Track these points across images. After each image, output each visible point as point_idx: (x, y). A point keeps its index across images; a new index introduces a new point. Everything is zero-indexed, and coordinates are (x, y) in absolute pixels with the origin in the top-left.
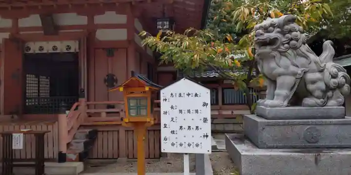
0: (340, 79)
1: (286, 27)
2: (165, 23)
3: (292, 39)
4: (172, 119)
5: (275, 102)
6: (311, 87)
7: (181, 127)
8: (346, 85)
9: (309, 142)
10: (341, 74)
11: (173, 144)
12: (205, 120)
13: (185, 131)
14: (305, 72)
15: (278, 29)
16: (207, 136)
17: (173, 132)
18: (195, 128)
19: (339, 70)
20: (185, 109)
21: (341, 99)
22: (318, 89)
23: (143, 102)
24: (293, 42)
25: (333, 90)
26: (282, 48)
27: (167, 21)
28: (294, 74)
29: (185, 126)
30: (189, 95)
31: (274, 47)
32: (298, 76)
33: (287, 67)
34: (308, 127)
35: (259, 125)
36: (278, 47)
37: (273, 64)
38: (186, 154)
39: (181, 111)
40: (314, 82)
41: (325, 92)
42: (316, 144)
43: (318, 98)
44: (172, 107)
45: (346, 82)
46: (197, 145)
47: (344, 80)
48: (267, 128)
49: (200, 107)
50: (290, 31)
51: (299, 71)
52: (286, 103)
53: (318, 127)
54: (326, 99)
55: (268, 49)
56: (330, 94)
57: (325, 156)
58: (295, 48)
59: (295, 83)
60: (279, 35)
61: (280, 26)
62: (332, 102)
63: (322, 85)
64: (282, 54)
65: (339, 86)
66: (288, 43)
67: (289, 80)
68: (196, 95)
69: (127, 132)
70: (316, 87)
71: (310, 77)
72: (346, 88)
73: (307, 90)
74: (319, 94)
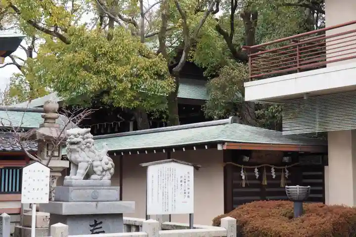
0: (110, 166)
1: (85, 136)
3: (88, 143)
4: (29, 184)
5: (77, 177)
6: (95, 169)
8: (112, 169)
12: (47, 185)
13: (36, 191)
14: (93, 161)
15: (81, 136)
16: (47, 194)
17: (29, 192)
18: (41, 189)
19: (109, 160)
20: (36, 179)
21: (110, 176)
25: (106, 171)
26: (83, 147)
28: (88, 162)
29: (36, 188)
30: (39, 171)
31: (79, 146)
33: (84, 158)
34: (93, 190)
36: (81, 146)
38: (34, 204)
40: (97, 167)
41: (102, 172)
43: (99, 175)
44: (29, 178)
45: (112, 167)
47: (111, 166)
49: (44, 178)
50: (87, 138)
51: (90, 160)
52: (82, 178)
53: (98, 191)
54: (102, 176)
55: (75, 147)
56: (104, 173)
57: (100, 204)
58: (88, 147)
59: (88, 167)
60: (81, 140)
62: (105, 178)
63: (100, 168)
64: (83, 150)
65: (109, 169)
66: (86, 145)
67: (85, 165)
68: (43, 171)
70: (98, 170)
71: (95, 164)
72: (112, 171)
73: (93, 171)
74: (99, 173)
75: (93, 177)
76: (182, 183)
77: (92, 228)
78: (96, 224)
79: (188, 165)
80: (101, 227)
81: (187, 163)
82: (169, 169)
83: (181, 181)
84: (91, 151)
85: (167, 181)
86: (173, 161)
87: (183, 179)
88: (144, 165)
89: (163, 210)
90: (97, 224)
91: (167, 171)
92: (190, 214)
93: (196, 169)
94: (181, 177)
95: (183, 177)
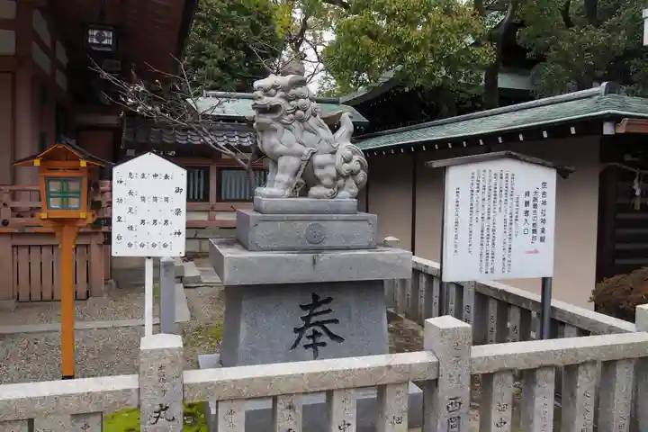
0: (354, 165)
1: (292, 91)
2: (106, 34)
3: (298, 108)
4: (131, 209)
5: (275, 190)
6: (318, 172)
7: (143, 221)
8: (362, 172)
9: (311, 243)
10: (356, 157)
11: (130, 245)
12: (178, 212)
13: (149, 227)
14: (313, 153)
15: (282, 93)
16: (179, 233)
17: (131, 228)
18: (163, 222)
19: (354, 153)
20: (149, 195)
21: (355, 190)
22: (327, 175)
23: (74, 186)
24: (299, 112)
25: (346, 177)
26: (286, 119)
27: (108, 30)
28: (300, 155)
29: (149, 220)
30: (155, 176)
31: (277, 116)
32: (304, 158)
33: (290, 146)
34: (311, 223)
35: (251, 219)
36: (281, 118)
37: (274, 140)
38: (149, 258)
39: (143, 199)
40: (322, 167)
41: (335, 180)
42: (319, 245)
43: (328, 187)
44: (130, 193)
45: (362, 168)
46: (165, 246)
47: (359, 166)
48: (261, 225)
49: (170, 192)
50: (297, 98)
51: (306, 151)
52: (288, 192)
53: (322, 224)
54: (336, 189)
55: (267, 119)
56: (341, 182)
57: (324, 257)
58: (301, 120)
59: (300, 167)
60: (282, 102)
61: (285, 89)
62: (343, 193)
63: (332, 171)
64: (286, 126)
65: (353, 174)
66: (294, 113)
67: (293, 162)
68: (166, 177)
69: (15, 249)
70: (326, 174)
71: (318, 159)
72: (362, 176)
73: (315, 176)
74: (326, 181)
75: (314, 191)
76: (528, 209)
77: (306, 313)
78: (316, 303)
79: (543, 165)
80: (329, 310)
81: (540, 161)
82: (499, 177)
83: (527, 203)
84: (308, 130)
85: (492, 204)
86: (510, 157)
87: (530, 198)
88: (436, 164)
89: (481, 271)
90: (319, 304)
91: (494, 180)
92: (544, 280)
93: (562, 174)
94: (527, 194)
95: (532, 194)
